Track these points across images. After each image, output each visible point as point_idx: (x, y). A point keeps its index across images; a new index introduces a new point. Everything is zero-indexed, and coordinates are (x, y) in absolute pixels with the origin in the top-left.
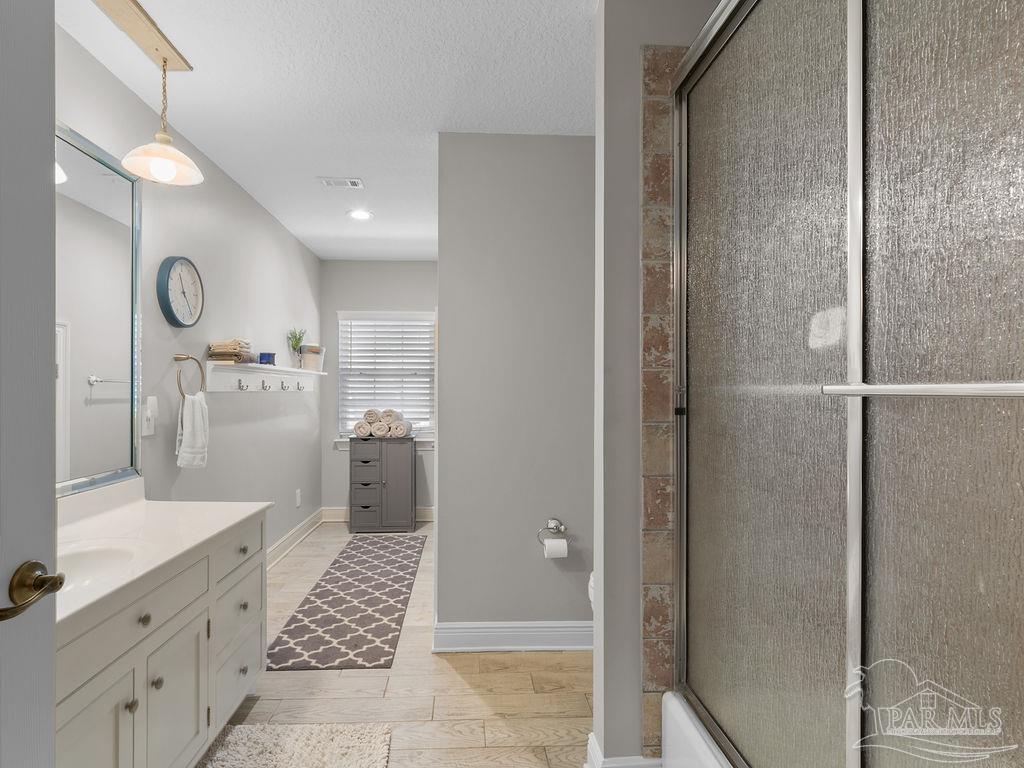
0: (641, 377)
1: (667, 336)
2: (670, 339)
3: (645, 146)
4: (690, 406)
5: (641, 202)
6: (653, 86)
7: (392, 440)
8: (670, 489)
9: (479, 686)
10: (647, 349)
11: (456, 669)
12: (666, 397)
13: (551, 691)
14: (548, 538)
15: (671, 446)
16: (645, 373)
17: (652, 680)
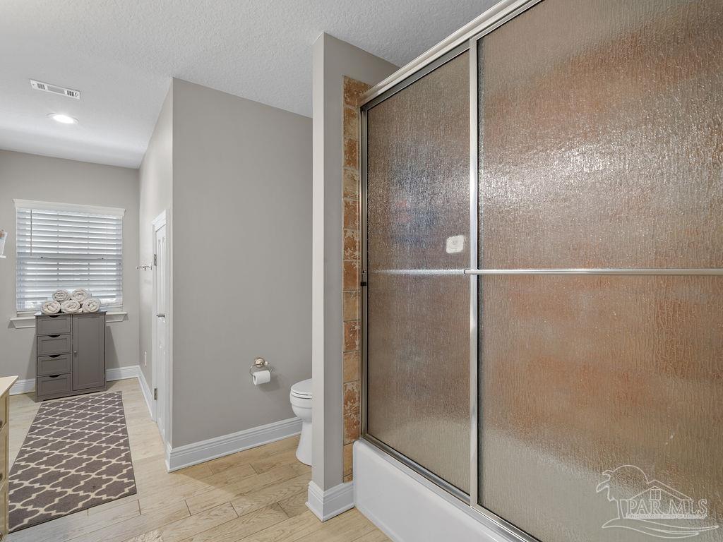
0: (343, 265)
1: (355, 242)
2: (357, 244)
3: (344, 133)
4: (369, 280)
5: (343, 165)
6: (349, 100)
7: (83, 315)
8: (357, 327)
9: (217, 483)
10: (346, 249)
11: (194, 478)
12: (355, 277)
13: (268, 470)
14: (256, 371)
15: (358, 304)
16: (345, 263)
17: (348, 437)
